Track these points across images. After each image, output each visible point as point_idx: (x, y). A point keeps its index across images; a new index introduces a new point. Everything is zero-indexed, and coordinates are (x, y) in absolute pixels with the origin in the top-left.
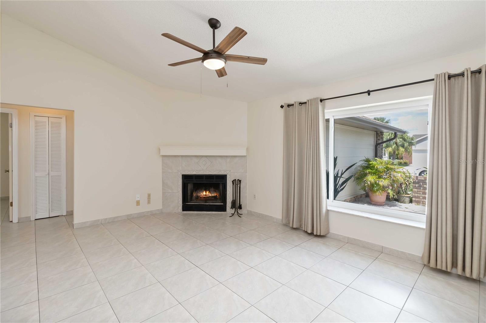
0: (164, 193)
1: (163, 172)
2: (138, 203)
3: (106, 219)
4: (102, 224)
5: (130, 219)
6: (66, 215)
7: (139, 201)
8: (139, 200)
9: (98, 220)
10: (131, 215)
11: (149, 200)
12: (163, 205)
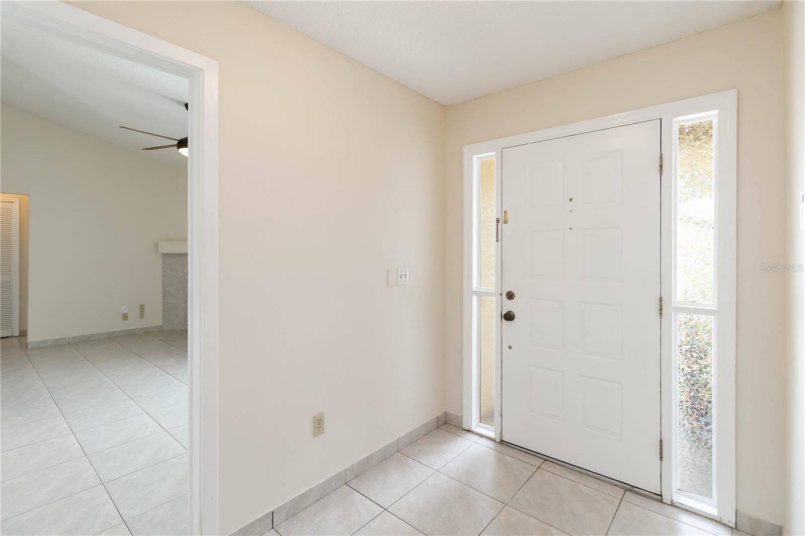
0: (164, 304)
1: (163, 277)
2: (125, 317)
3: (76, 337)
4: (69, 343)
5: (112, 338)
6: (19, 336)
7: (127, 314)
8: (126, 312)
9: (65, 339)
10: (114, 332)
11: (142, 314)
12: (163, 320)
